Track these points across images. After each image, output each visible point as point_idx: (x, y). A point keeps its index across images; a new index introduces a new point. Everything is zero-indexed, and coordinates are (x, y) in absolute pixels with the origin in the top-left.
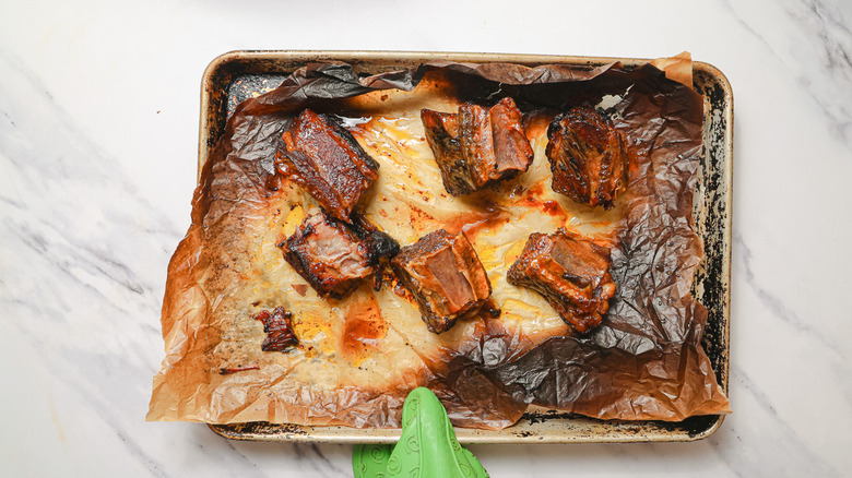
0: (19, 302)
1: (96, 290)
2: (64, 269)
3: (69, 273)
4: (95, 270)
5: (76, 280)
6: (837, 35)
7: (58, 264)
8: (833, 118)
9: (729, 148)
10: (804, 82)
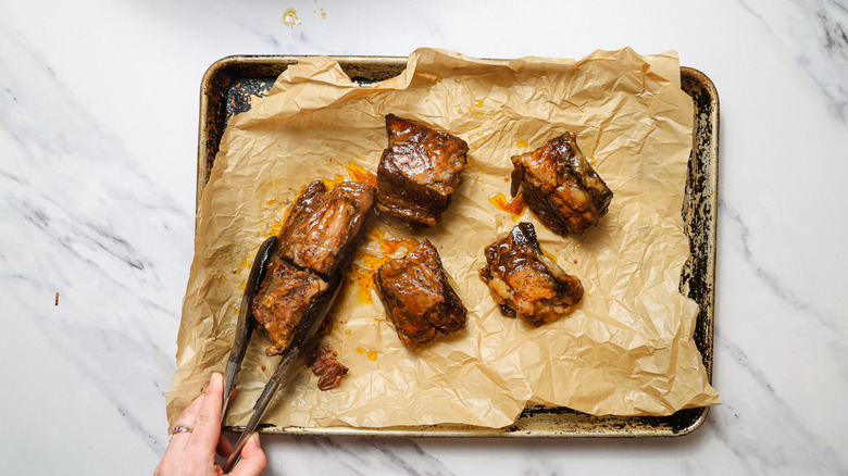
0: (20, 277)
1: (97, 266)
2: (66, 244)
3: (70, 249)
4: (96, 246)
5: (76, 255)
6: (835, 15)
7: (59, 240)
8: (831, 97)
9: (714, 152)
10: (803, 61)
